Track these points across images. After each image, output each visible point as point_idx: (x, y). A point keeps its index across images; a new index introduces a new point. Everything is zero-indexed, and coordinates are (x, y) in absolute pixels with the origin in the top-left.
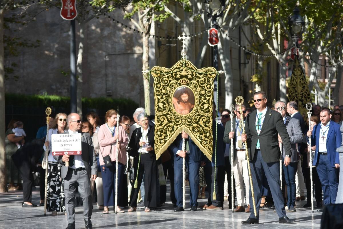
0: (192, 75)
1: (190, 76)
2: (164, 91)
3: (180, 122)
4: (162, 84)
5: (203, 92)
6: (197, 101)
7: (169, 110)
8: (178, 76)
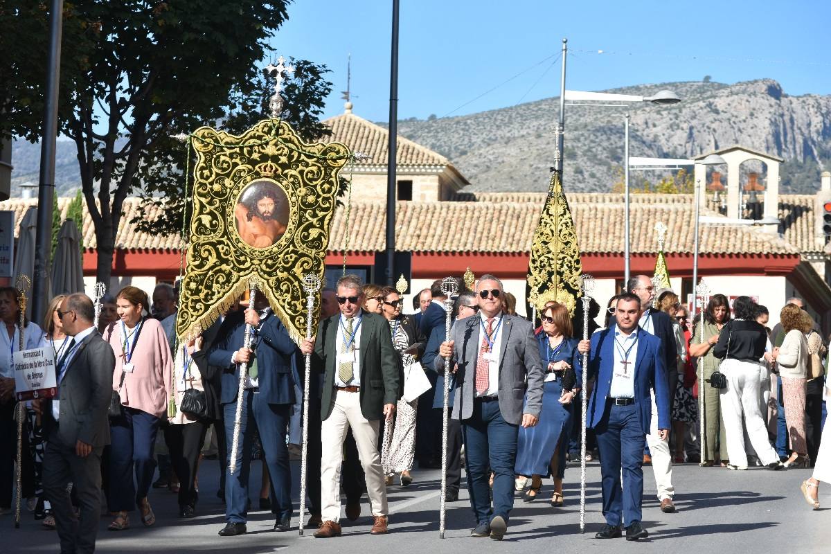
0: (290, 158)
1: (284, 159)
2: (217, 187)
3: (248, 264)
4: (215, 170)
5: (311, 199)
6: (293, 218)
7: (225, 233)
8: (255, 156)
